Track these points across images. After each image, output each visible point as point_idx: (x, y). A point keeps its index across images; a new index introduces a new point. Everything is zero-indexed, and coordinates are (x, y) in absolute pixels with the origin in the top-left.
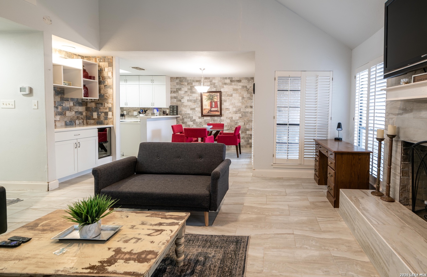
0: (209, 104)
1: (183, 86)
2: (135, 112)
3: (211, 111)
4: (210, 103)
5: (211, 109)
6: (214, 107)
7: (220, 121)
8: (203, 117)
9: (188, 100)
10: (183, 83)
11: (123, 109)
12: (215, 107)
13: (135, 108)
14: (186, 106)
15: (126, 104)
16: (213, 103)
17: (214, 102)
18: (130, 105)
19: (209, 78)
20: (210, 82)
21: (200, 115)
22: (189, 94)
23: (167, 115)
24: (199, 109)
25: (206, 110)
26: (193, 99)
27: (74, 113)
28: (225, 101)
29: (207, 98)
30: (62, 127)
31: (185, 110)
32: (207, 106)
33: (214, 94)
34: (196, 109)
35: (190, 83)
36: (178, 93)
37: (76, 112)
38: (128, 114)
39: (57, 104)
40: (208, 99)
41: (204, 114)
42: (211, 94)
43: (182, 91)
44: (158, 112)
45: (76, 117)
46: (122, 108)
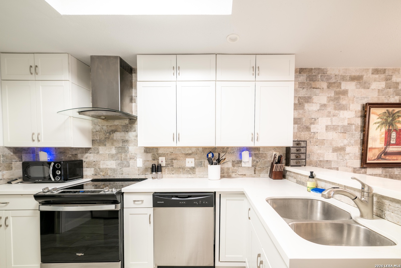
0: (384, 136)
1: (317, 91)
2: (188, 160)
3: (386, 153)
4: (386, 133)
5: (385, 148)
6: (394, 142)
8: (363, 170)
9: (327, 127)
10: (318, 84)
11: (157, 151)
12: (397, 144)
13: (190, 148)
14: (322, 142)
16: (394, 135)
17: (395, 130)
19: (385, 70)
20: (387, 80)
21: (357, 163)
22: (330, 112)
24: (356, 150)
25: (374, 151)
26: (340, 124)
29: (380, 120)
31: (319, 151)
32: (378, 141)
33: (398, 112)
34: (348, 149)
35: (334, 83)
36: (303, 109)
38: (170, 164)
40: (382, 124)
41: (368, 162)
42: (391, 109)
43: (314, 105)
46: (155, 150)
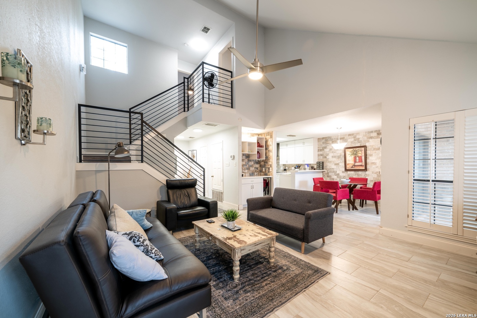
0: (353, 159)
1: (328, 144)
2: (292, 168)
3: (355, 166)
4: (354, 158)
5: (354, 164)
6: (358, 161)
7: (364, 176)
8: (346, 172)
9: (332, 156)
10: (328, 142)
11: (286, 165)
12: (359, 162)
13: (293, 164)
14: (331, 162)
15: (287, 162)
16: (357, 158)
17: (358, 157)
18: (290, 162)
19: (353, 134)
20: (354, 137)
21: (344, 169)
22: (333, 151)
23: (315, 169)
24: (343, 164)
25: (350, 165)
26: (337, 155)
27: (254, 168)
28: (371, 155)
29: (351, 153)
30: (248, 176)
31: (330, 165)
32: (351, 161)
33: (358, 150)
34: (340, 164)
35: (334, 141)
36: (324, 151)
37: (255, 168)
38: (288, 169)
39: (246, 163)
40: (352, 155)
41: (347, 169)
42: (355, 149)
43: (328, 149)
44: (308, 167)
45: (255, 171)
